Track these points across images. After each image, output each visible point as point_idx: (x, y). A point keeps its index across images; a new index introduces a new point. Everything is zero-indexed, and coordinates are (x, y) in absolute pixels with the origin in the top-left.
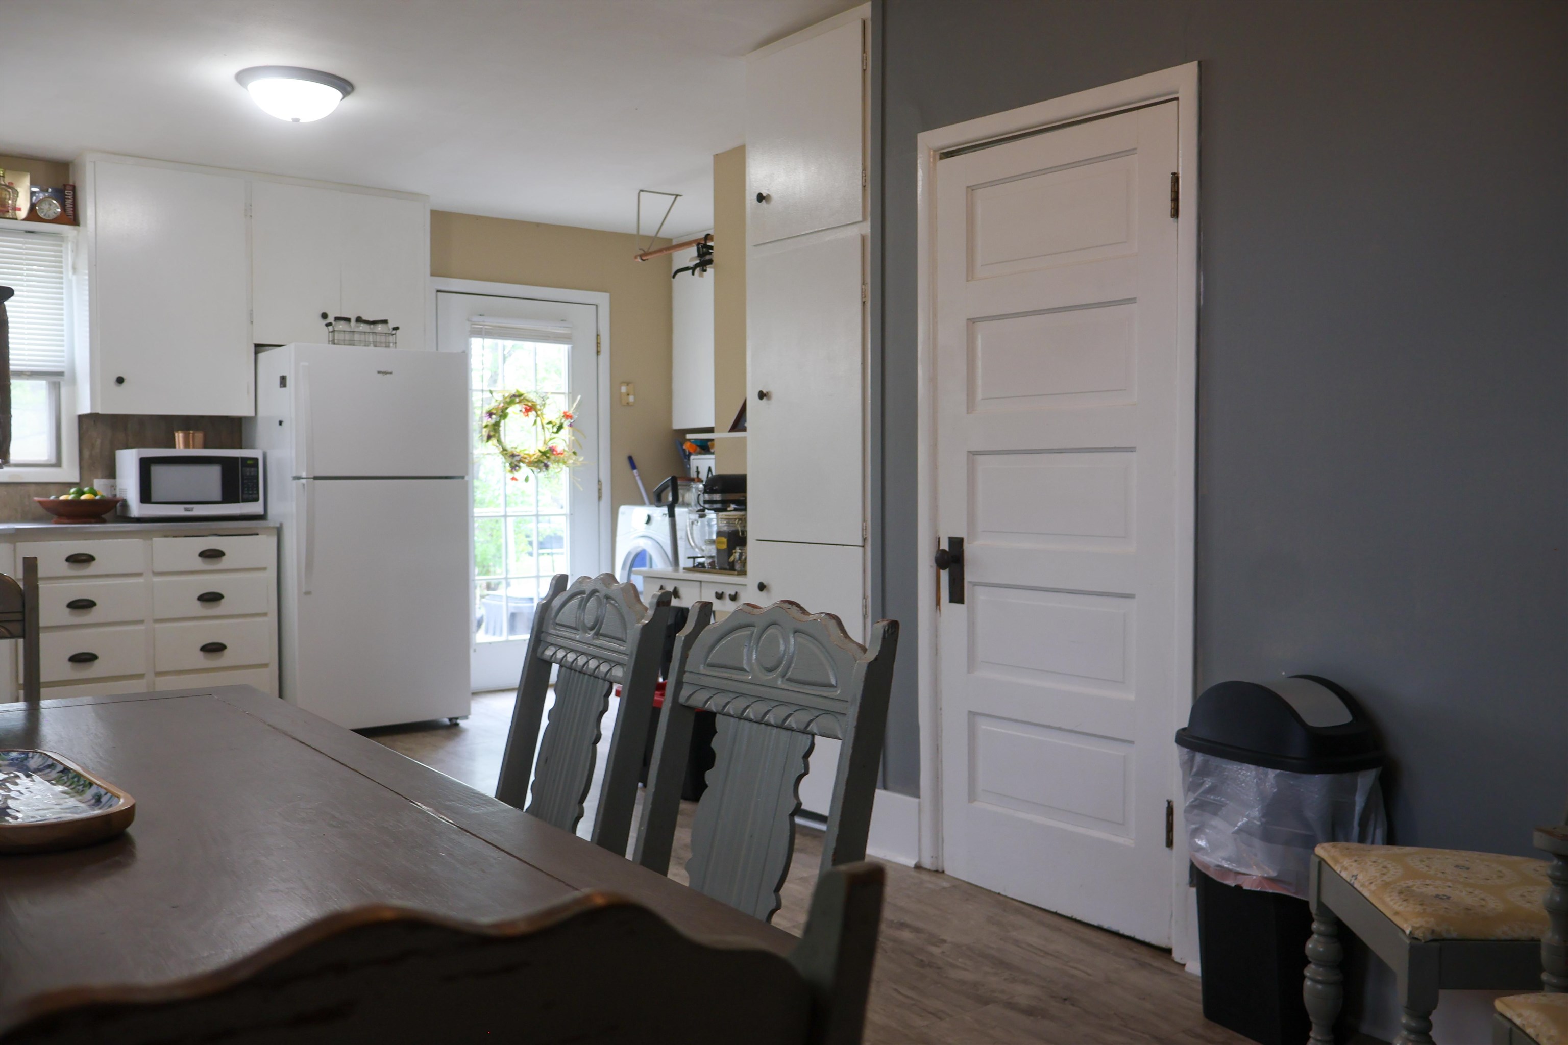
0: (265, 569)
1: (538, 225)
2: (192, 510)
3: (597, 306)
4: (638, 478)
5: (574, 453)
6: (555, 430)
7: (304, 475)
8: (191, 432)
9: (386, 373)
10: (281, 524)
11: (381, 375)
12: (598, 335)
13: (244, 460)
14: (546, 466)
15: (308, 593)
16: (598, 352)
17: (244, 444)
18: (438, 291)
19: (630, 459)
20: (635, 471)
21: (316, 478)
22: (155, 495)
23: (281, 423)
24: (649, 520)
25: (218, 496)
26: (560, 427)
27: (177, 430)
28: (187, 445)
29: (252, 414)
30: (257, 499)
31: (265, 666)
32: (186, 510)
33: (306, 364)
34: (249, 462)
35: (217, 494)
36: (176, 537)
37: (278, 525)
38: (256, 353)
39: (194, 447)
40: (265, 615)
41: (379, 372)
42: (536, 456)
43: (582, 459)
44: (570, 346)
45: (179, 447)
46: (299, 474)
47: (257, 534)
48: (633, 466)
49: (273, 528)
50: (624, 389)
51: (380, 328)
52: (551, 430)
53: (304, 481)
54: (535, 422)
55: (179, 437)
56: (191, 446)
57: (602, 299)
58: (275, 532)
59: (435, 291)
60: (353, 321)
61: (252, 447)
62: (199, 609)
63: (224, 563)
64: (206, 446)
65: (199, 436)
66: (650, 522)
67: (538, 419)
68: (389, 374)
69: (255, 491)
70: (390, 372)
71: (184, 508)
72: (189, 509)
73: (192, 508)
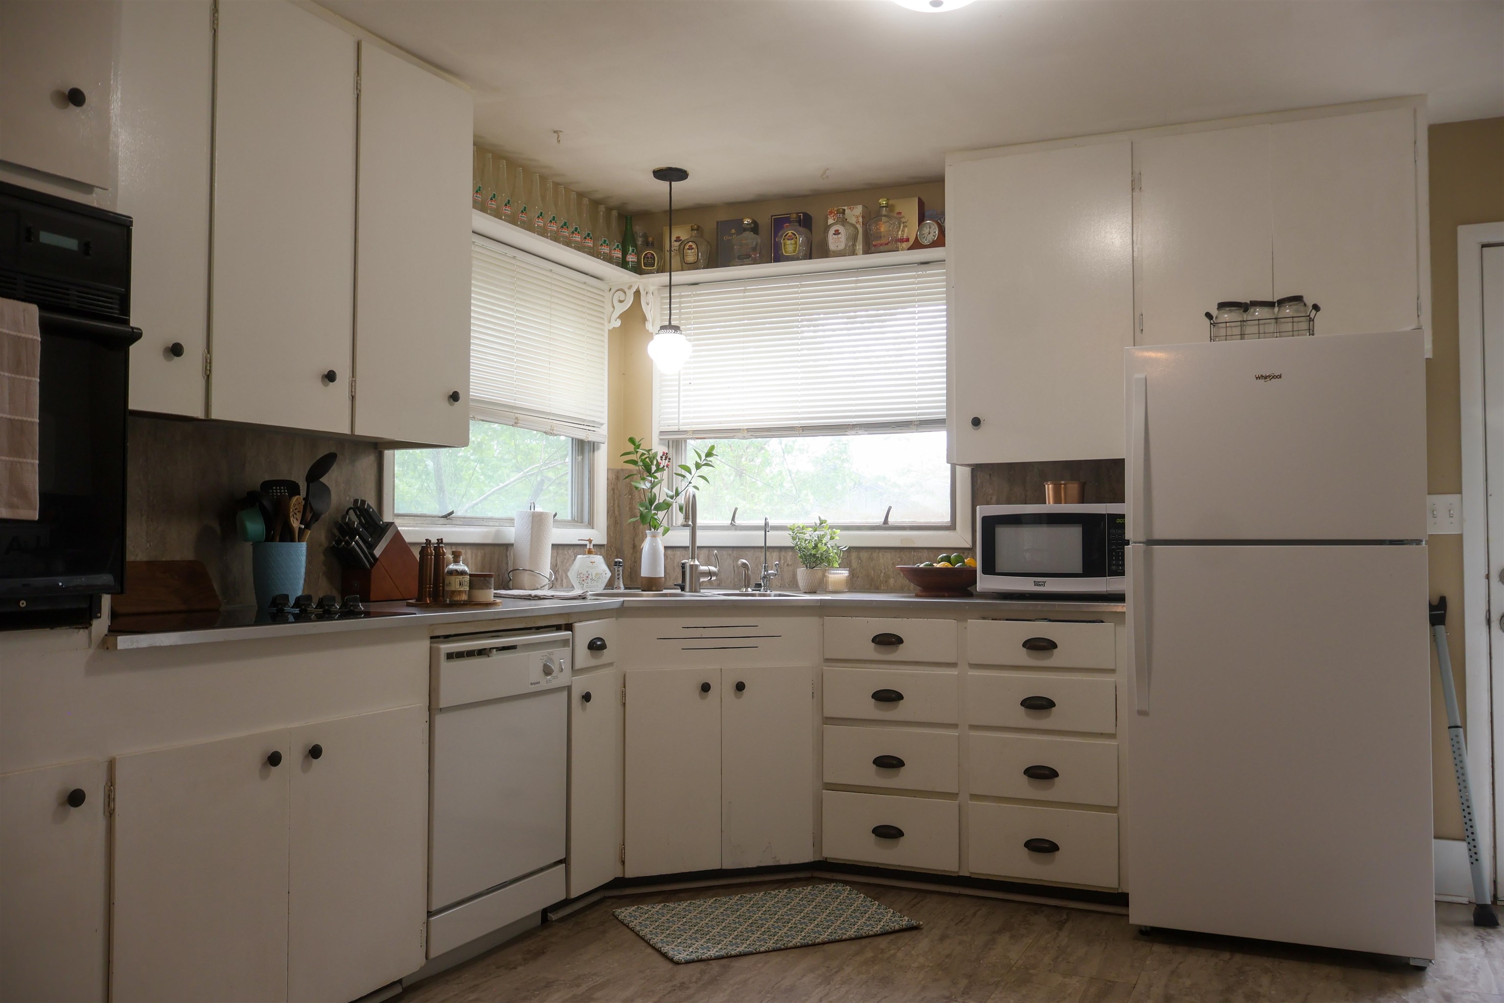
2: (1044, 584)
8: (1063, 482)
9: (1271, 377)
11: (1262, 381)
13: (1113, 517)
18: (1483, 246)
22: (1001, 564)
25: (1078, 568)
27: (1048, 481)
28: (1057, 500)
32: (1036, 584)
34: (1117, 520)
35: (1077, 565)
36: (996, 619)
39: (1065, 503)
40: (1112, 736)
45: (1049, 503)
51: (1288, 310)
55: (1050, 489)
56: (1063, 502)
59: (1479, 247)
62: (1021, 717)
64: (1082, 500)
65: (1074, 488)
68: (1277, 379)
69: (1120, 560)
70: (1277, 377)
71: (1035, 582)
72: (1040, 583)
73: (1043, 582)
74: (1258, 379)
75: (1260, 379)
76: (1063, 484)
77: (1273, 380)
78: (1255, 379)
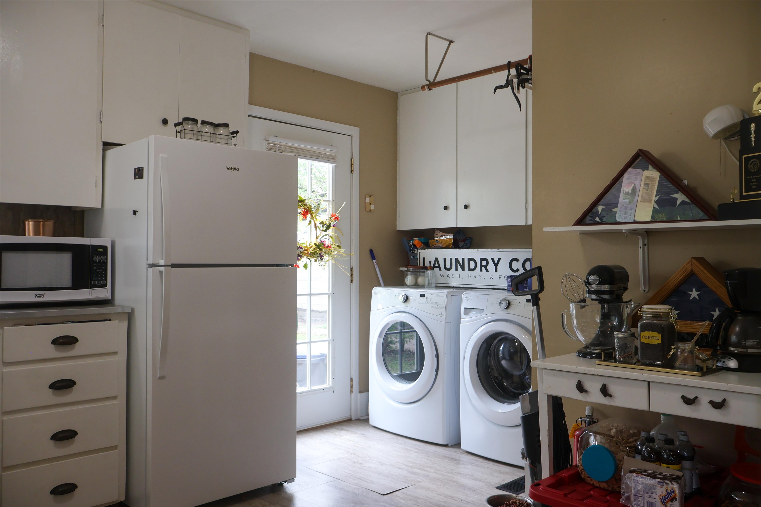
0: (115, 353)
1: (314, 71)
2: (43, 296)
3: (351, 136)
4: (376, 266)
5: (339, 246)
6: (324, 229)
7: (162, 262)
8: (42, 220)
9: (234, 169)
10: (133, 309)
11: (230, 170)
12: (351, 159)
13: (94, 247)
14: (321, 257)
15: (162, 378)
16: (352, 171)
17: (85, 234)
19: (371, 251)
20: (374, 261)
21: (173, 266)
22: (6, 281)
23: (135, 213)
24: (406, 299)
25: (68, 282)
26: (328, 227)
27: (28, 219)
28: (37, 233)
29: (100, 206)
30: (105, 285)
31: (114, 448)
32: (37, 296)
33: (165, 156)
34: (98, 250)
35: (67, 280)
36: (29, 325)
37: (130, 311)
38: (104, 151)
39: (43, 235)
40: (115, 398)
41: (228, 168)
42: (312, 249)
43: (343, 251)
44: (334, 165)
45: (29, 235)
46: (156, 262)
47: (110, 320)
48: (373, 258)
49: (126, 313)
50: (368, 200)
51: (222, 131)
52: (321, 229)
53: (162, 269)
54: (310, 222)
55: (30, 225)
56: (41, 235)
57: (355, 131)
58: (126, 316)
60: (199, 122)
61: (97, 235)
62: (50, 397)
63: (77, 349)
64: (55, 234)
65: (50, 224)
66: (408, 301)
67: (312, 221)
68: (237, 171)
69: (103, 277)
70: (237, 169)
71: (35, 294)
72: (40, 295)
73: (42, 294)
74: (228, 169)
75: (229, 169)
76: (42, 222)
77: (235, 171)
78: (227, 169)
